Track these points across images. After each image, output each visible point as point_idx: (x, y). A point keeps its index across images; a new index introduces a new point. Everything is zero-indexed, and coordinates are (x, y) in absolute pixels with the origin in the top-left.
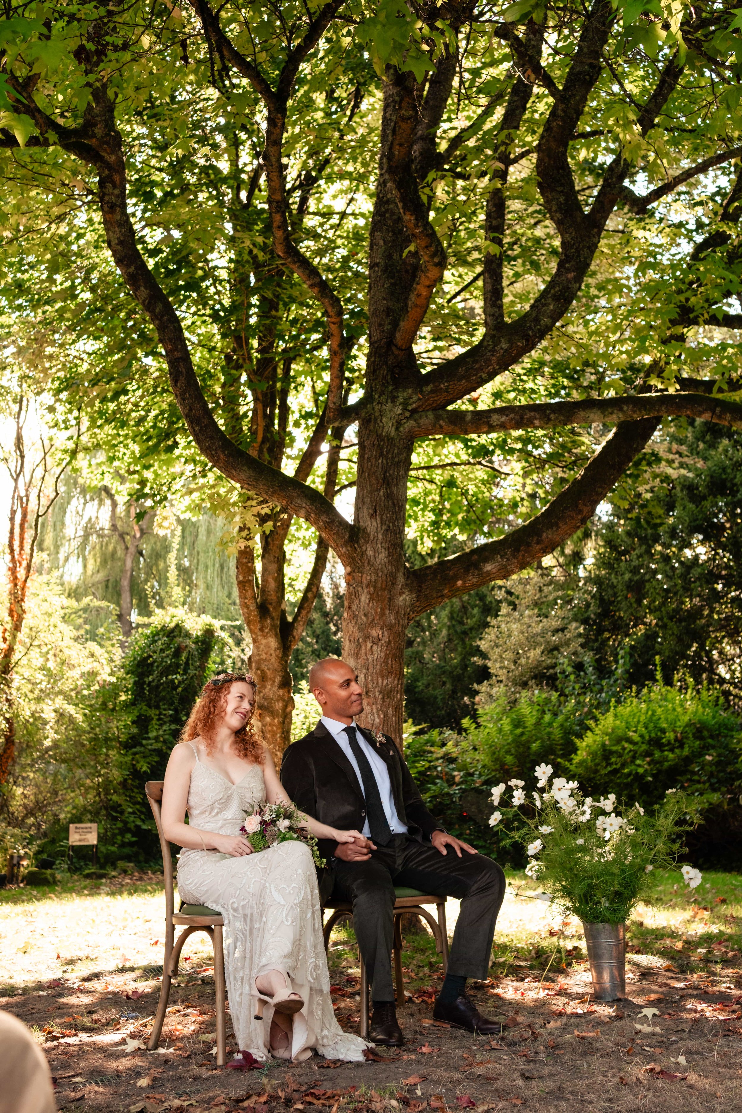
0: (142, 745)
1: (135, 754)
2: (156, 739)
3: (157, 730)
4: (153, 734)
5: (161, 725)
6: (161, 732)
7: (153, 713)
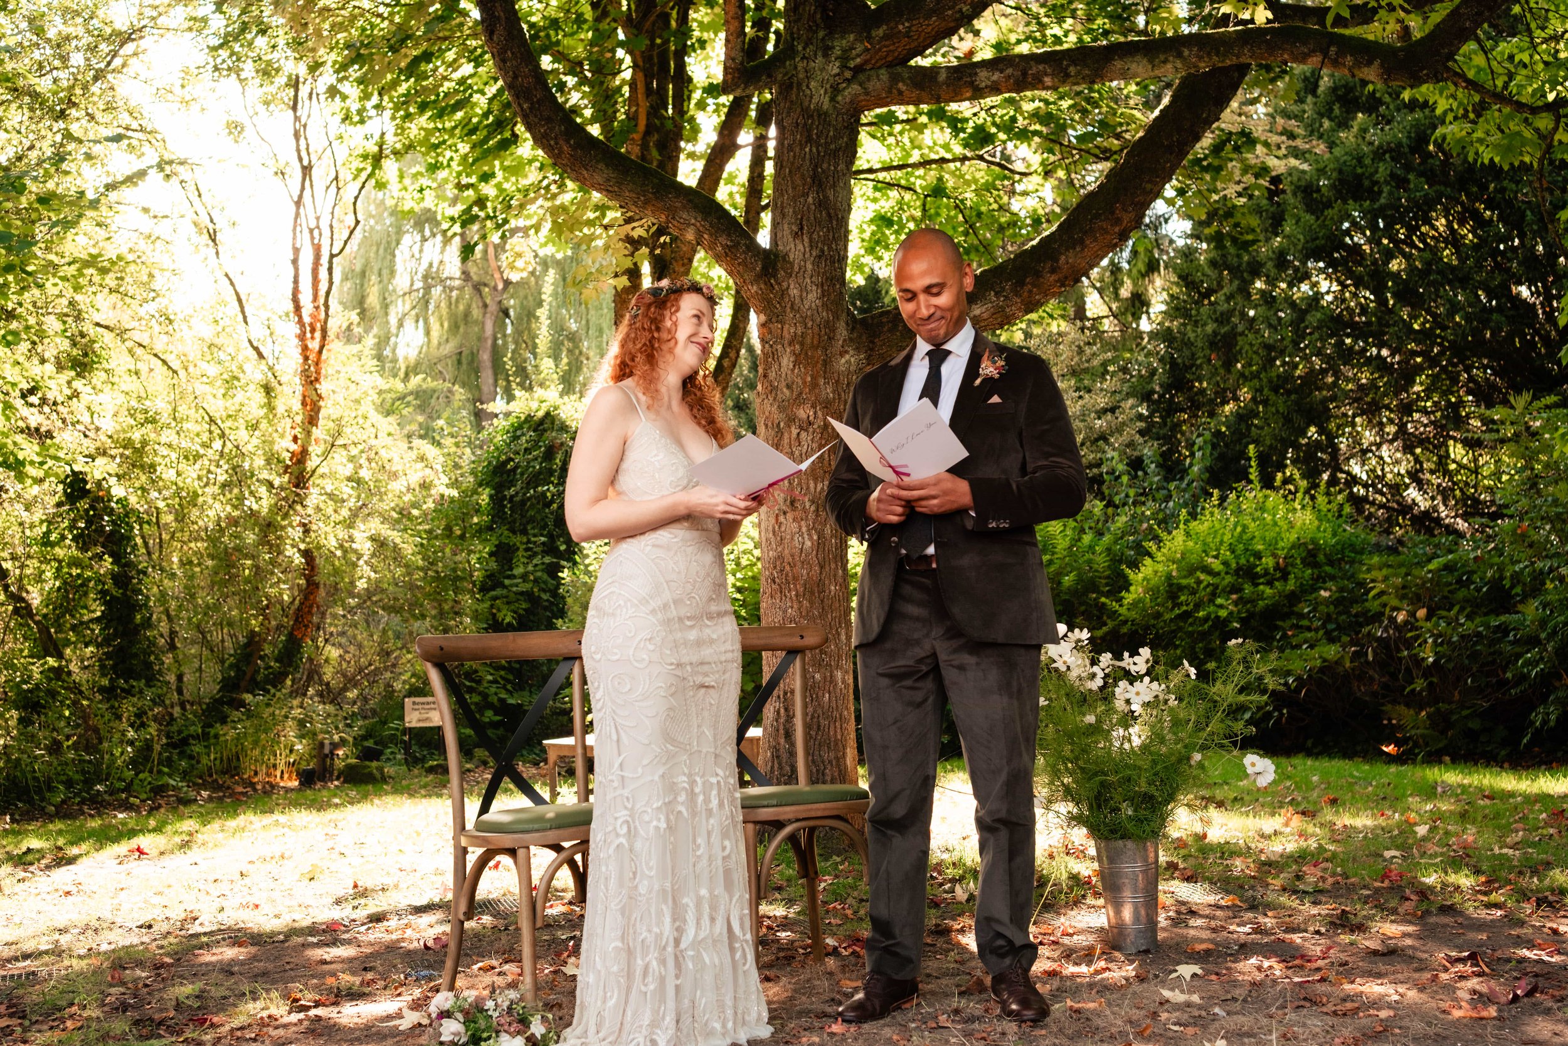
0: (504, 587)
1: (495, 598)
2: (524, 577)
3: (525, 565)
4: (519, 571)
5: (530, 558)
6: (530, 568)
7: (518, 540)
